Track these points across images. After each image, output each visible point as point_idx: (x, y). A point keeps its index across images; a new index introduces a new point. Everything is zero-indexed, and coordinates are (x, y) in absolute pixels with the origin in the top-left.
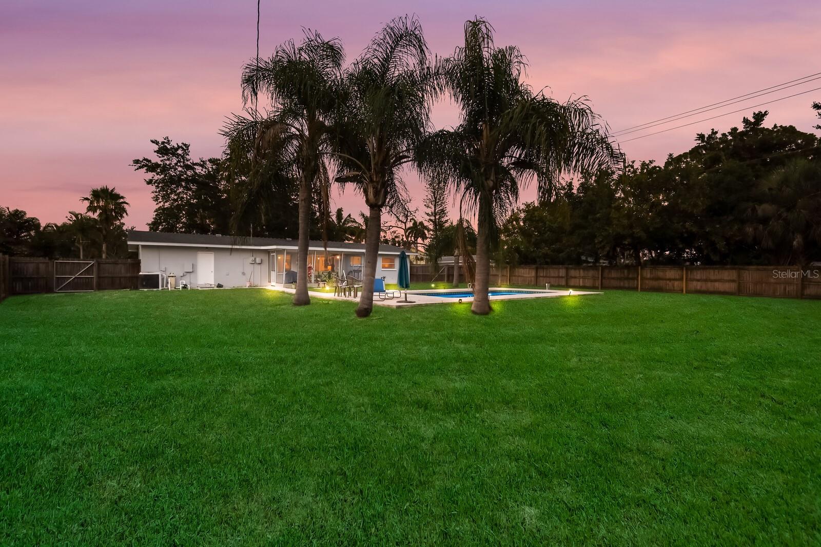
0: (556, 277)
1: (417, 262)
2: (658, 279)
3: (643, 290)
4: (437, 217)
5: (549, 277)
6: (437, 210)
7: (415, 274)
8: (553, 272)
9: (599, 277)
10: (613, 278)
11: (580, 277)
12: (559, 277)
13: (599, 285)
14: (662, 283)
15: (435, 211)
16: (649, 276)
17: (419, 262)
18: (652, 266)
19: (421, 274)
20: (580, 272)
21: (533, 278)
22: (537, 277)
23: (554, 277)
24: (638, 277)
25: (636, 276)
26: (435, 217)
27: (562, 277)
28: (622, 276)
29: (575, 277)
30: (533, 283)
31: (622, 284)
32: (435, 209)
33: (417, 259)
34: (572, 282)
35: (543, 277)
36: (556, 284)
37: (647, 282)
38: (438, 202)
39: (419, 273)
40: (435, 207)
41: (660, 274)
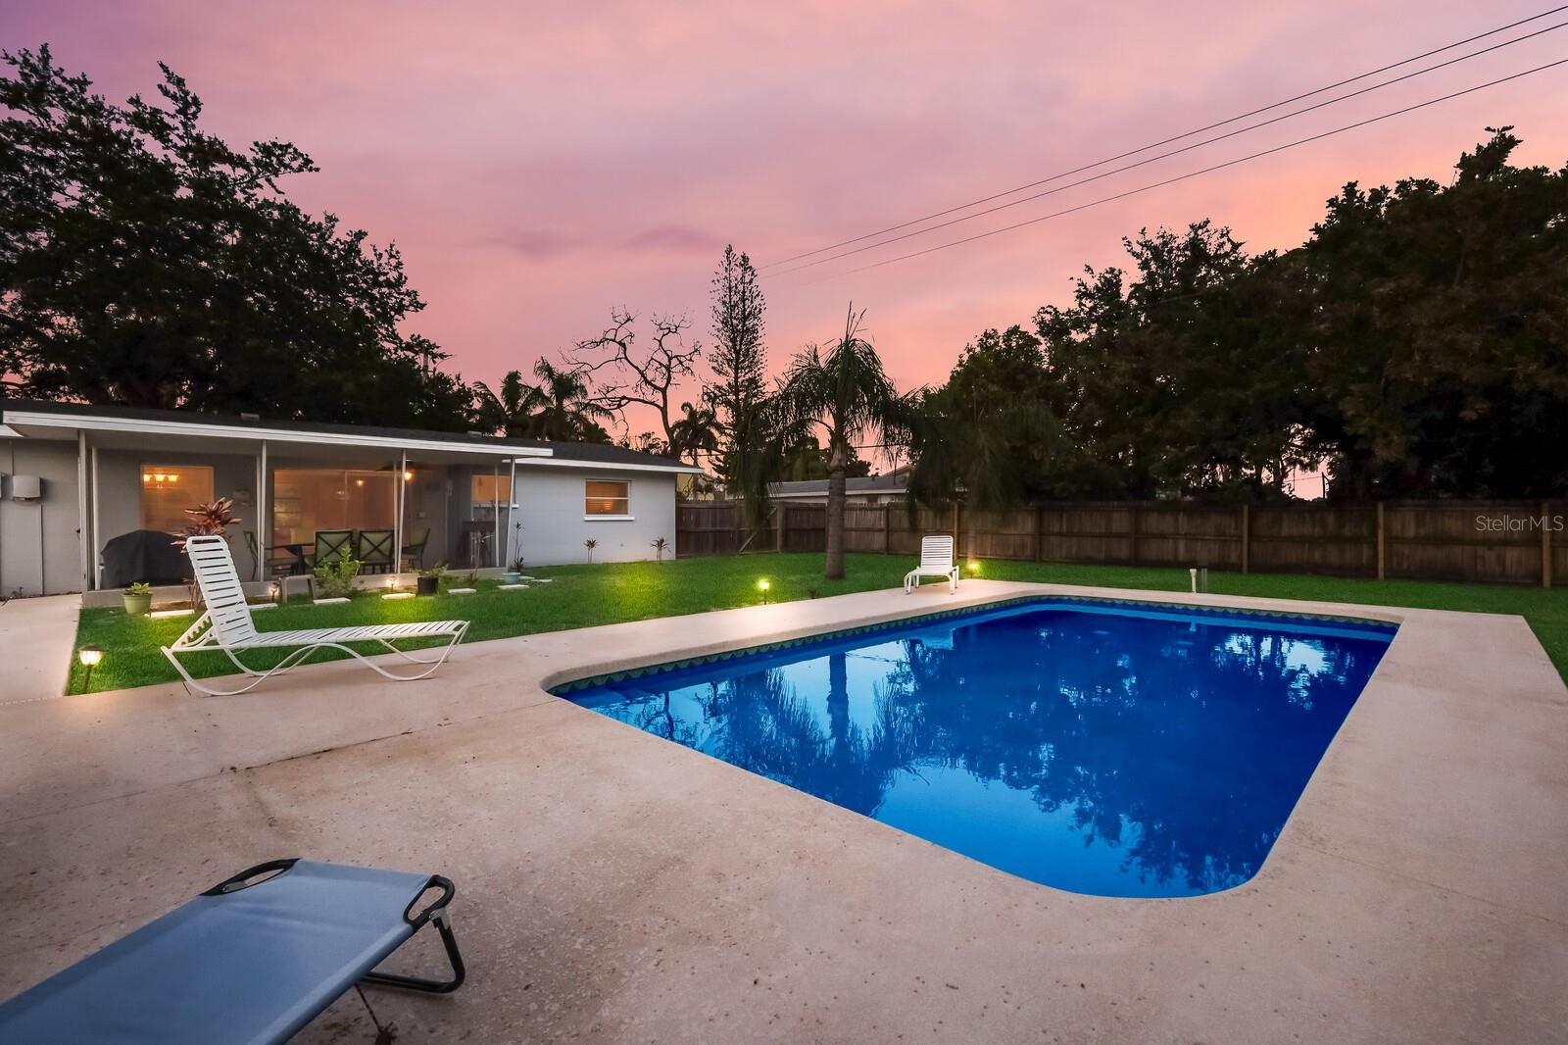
0: (1100, 536)
1: (696, 496)
2: (1443, 540)
3: (1393, 574)
4: (742, 395)
5: (1081, 535)
6: (740, 380)
7: (692, 528)
8: (1091, 522)
9: (1241, 536)
10: (1290, 539)
11: (1175, 537)
12: (1109, 535)
13: (1241, 559)
14: (1459, 554)
15: (736, 381)
16: (1411, 531)
17: (701, 497)
18: (1423, 502)
19: (710, 528)
20: (1176, 521)
21: (1028, 540)
22: (1041, 535)
23: (1093, 536)
24: (1374, 533)
25: (1365, 531)
26: (737, 395)
27: (1119, 536)
28: (1318, 530)
29: (1162, 536)
30: (1028, 552)
31: (1317, 556)
32: (736, 378)
33: (697, 489)
34: (1152, 550)
35: (1061, 534)
36: (1103, 556)
37: (1406, 550)
38: (743, 362)
39: (703, 528)
40: (736, 373)
41: (1453, 525)
